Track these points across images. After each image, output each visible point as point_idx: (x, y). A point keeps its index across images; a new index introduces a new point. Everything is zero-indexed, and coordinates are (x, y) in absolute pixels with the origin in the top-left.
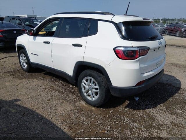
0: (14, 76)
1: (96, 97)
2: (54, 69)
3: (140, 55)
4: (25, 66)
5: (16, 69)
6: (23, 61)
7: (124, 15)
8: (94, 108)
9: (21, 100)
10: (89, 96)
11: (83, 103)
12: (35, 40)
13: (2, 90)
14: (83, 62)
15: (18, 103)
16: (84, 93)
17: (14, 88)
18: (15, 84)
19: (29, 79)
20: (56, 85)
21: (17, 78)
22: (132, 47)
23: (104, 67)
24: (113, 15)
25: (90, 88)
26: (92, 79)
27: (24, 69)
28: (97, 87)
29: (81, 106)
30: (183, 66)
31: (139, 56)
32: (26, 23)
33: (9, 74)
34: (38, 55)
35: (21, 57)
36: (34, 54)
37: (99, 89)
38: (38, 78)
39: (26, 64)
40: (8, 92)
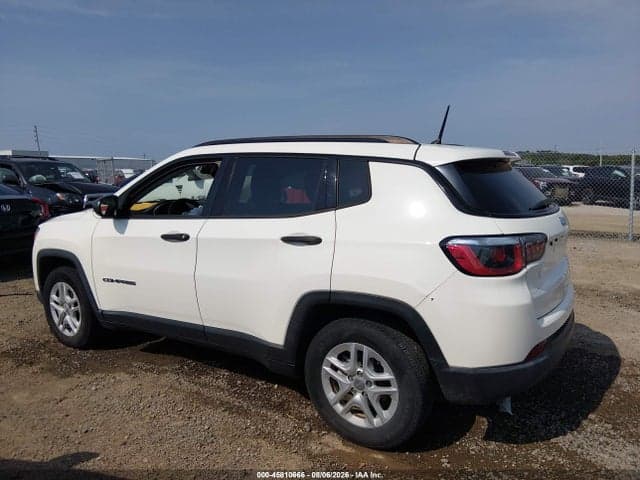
0: (35, 368)
1: (387, 415)
2: (204, 327)
3: (529, 258)
4: (72, 326)
5: (32, 341)
6: (61, 310)
7: (433, 143)
8: (380, 456)
9: (98, 455)
10: (356, 411)
11: (334, 442)
12: (121, 230)
13: (6, 425)
14: (330, 293)
15: (89, 465)
16: (332, 403)
17: (54, 412)
18: (47, 395)
19: (98, 375)
20: (205, 385)
21: (49, 374)
22: (503, 236)
23: (412, 303)
24: (416, 143)
25: (357, 381)
26: (367, 350)
27: (67, 337)
28: (386, 376)
29: (332, 454)
30: (593, 290)
31: (527, 263)
32: (34, 178)
33: (10, 363)
34: (133, 283)
35: (54, 296)
36: (117, 281)
37: (394, 383)
38: (131, 366)
39: (75, 320)
40: (34, 428)
